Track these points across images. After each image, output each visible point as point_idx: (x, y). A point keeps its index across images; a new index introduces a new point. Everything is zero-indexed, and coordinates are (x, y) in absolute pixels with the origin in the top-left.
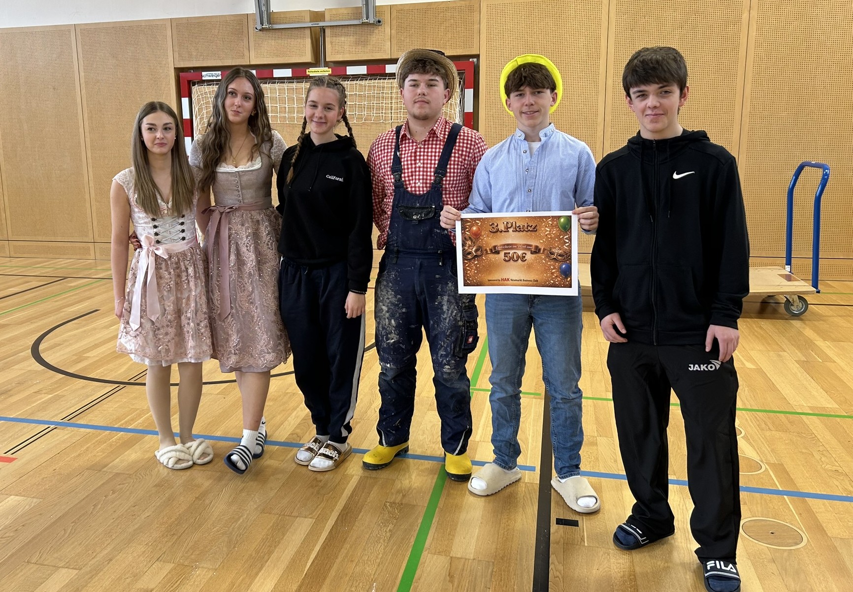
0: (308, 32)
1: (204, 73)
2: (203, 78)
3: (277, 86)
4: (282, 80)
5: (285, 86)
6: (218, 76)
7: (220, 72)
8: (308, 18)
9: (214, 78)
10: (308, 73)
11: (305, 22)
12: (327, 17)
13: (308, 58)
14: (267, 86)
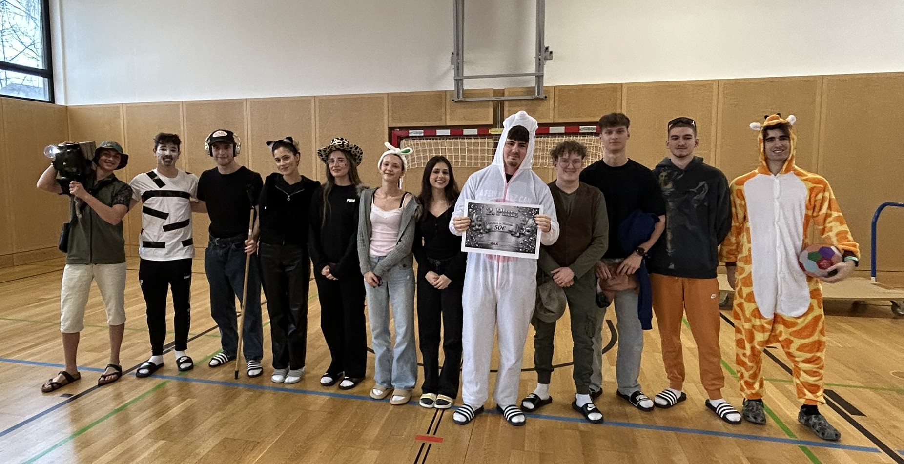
0: (491, 103)
1: (410, 131)
2: (410, 135)
3: (466, 141)
4: (469, 137)
5: (473, 141)
6: (421, 133)
7: (423, 131)
8: (491, 94)
9: (418, 135)
10: (490, 132)
11: (489, 96)
12: (506, 93)
13: (490, 122)
14: (459, 140)
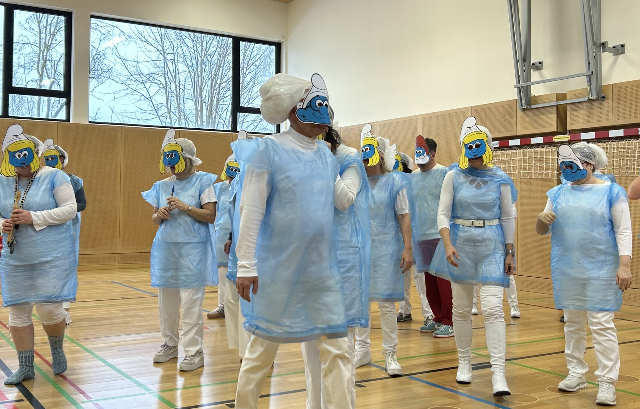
0: (555, 109)
3: (532, 150)
4: (537, 145)
5: (539, 150)
6: (497, 144)
7: (498, 142)
8: (555, 99)
9: (495, 146)
10: (554, 140)
11: (553, 102)
12: (568, 97)
13: (554, 129)
14: (527, 150)
